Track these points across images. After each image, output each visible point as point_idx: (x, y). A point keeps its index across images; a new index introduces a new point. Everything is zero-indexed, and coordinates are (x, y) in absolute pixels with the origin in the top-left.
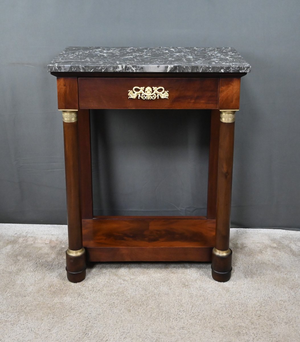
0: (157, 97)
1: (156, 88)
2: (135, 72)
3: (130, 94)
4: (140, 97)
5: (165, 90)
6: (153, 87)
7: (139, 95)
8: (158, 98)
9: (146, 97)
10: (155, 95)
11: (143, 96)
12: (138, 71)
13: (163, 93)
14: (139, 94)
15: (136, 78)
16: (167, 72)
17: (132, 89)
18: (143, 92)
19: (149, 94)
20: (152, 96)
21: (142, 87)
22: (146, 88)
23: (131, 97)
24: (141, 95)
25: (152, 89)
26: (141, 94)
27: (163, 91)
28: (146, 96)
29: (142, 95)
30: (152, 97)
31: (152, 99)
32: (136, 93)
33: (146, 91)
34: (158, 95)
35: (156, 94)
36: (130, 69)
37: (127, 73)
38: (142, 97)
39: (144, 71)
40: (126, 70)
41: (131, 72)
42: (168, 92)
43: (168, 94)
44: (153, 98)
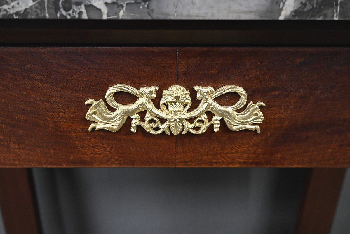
0: (212, 127)
1: (210, 89)
2: (105, 17)
3: (95, 113)
4: (139, 127)
5: (252, 97)
6: (196, 88)
7: (135, 118)
8: (216, 130)
9: (163, 127)
10: (204, 117)
11: (151, 121)
12: (122, 14)
13: (239, 111)
14: (133, 112)
15: (116, 48)
16: (282, 18)
17: (100, 95)
18: (151, 106)
19: (176, 112)
20: (191, 120)
21: (148, 85)
22: (166, 92)
23: (98, 127)
24: (142, 119)
25: (193, 94)
26: (142, 114)
27: (243, 100)
28: (163, 121)
29: (148, 117)
30: (189, 126)
31: (188, 132)
32: (121, 108)
33: (162, 102)
34: (217, 118)
35: (210, 115)
36: (78, 4)
37: (63, 21)
38: (147, 126)
39: (157, 16)
40: (57, 9)
41: (85, 16)
42: (261, 107)
43: (260, 114)
44: (196, 129)
